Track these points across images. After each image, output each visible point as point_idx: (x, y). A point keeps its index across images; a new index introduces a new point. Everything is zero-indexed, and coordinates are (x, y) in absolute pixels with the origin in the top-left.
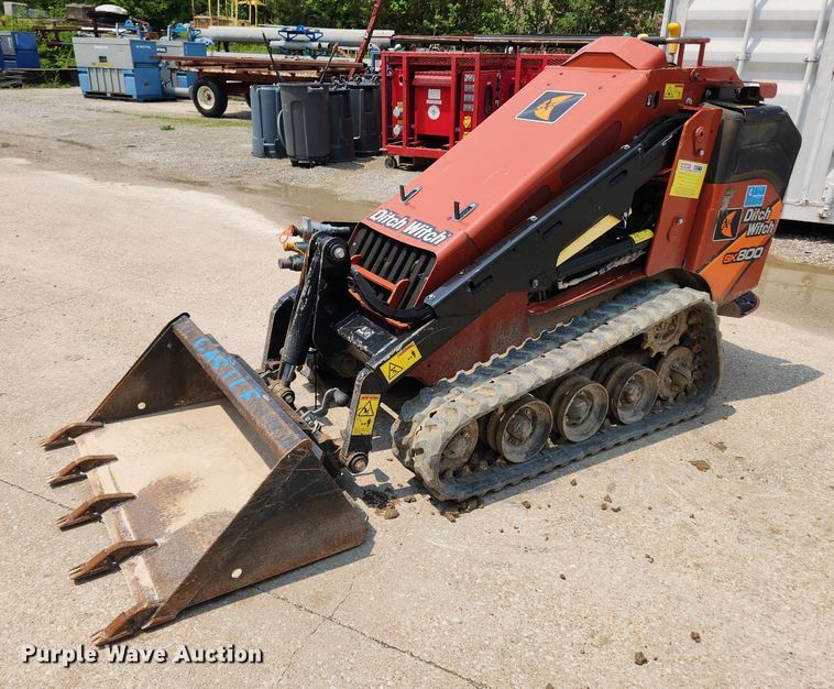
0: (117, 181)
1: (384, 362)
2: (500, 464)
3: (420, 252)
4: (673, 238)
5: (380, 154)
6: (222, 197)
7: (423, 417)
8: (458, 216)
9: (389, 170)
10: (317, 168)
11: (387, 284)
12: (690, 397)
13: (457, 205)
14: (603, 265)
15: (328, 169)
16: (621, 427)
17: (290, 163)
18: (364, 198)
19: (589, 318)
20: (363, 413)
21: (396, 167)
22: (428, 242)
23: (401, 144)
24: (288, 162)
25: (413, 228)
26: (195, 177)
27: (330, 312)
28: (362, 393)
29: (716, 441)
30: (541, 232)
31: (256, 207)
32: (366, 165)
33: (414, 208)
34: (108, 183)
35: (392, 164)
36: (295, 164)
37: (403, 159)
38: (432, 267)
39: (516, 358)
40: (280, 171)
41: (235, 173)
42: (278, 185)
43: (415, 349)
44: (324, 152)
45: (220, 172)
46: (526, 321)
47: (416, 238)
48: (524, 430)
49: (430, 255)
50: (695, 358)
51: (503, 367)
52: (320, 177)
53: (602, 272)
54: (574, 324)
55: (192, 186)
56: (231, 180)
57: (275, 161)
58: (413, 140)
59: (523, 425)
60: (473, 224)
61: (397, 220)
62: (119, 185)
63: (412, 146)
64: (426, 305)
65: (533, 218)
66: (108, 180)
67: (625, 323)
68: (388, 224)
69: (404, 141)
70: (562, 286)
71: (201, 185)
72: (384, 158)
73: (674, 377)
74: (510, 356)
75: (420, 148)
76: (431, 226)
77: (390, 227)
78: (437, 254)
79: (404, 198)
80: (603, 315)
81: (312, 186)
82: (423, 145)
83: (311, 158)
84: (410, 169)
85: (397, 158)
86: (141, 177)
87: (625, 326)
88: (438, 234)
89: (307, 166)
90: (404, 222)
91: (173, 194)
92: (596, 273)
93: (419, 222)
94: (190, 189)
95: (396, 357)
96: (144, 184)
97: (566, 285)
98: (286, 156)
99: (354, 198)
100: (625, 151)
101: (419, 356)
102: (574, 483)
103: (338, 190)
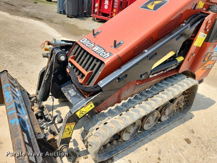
0: (16, 16)
1: (78, 111)
2: (121, 141)
3: (98, 60)
4: (190, 61)
5: (91, 17)
6: (46, 24)
7: (93, 130)
8: (115, 46)
9: (93, 21)
10: (73, 18)
11: (83, 71)
12: (181, 110)
13: (115, 42)
14: (166, 69)
15: (77, 19)
16: (161, 123)
17: (67, 16)
18: (85, 28)
19: (157, 87)
20: (67, 130)
21: (95, 21)
22: (102, 56)
23: (97, 15)
24: (66, 16)
25: (96, 49)
26: (39, 17)
27: (60, 79)
28: (67, 123)
29: (191, 129)
30: (149, 58)
31: (55, 28)
32: (87, 19)
33: (97, 39)
34: (14, 16)
35: (94, 20)
36: (68, 17)
37: (97, 19)
38: (102, 68)
39: (131, 103)
40: (64, 18)
41: (51, 17)
42: (62, 22)
43: (92, 104)
44: (76, 14)
45: (47, 16)
46: (135, 87)
47: (97, 53)
48: (131, 130)
49: (102, 63)
50: (185, 98)
51: (126, 108)
52: (74, 21)
53: (165, 72)
54: (152, 89)
55: (38, 19)
56: (49, 19)
57: (63, 15)
58: (100, 14)
59: (131, 128)
60: (121, 51)
61: (90, 44)
62: (17, 17)
63: (99, 15)
64: (98, 86)
65: (146, 51)
66: (14, 15)
67: (171, 91)
68: (86, 45)
69: (97, 14)
70: (151, 76)
71: (40, 19)
72: (92, 18)
73: (178, 104)
74: (129, 101)
75: (102, 16)
76: (103, 49)
77: (87, 46)
78: (105, 62)
79: (94, 35)
80: (163, 87)
81: (72, 23)
82: (103, 16)
83: (72, 16)
84: (98, 22)
85: (95, 18)
86: (24, 15)
87: (171, 93)
88: (106, 53)
89: (71, 18)
90: (93, 45)
91: (32, 21)
92: (163, 72)
93: (99, 46)
94: (37, 20)
95: (83, 108)
96: (24, 17)
97: (152, 76)
98: (66, 14)
99: (82, 28)
100: (183, 26)
101: (93, 106)
102: (146, 149)
103: (78, 25)
